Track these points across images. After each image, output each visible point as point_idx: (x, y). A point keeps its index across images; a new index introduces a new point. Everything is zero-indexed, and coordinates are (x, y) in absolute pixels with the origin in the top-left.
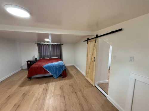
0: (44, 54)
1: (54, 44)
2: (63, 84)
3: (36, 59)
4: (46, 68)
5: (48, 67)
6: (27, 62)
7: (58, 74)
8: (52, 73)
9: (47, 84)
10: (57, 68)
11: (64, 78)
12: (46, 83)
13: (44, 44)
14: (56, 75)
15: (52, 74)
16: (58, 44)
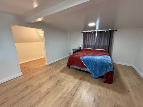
0: (88, 43)
1: (102, 31)
2: (102, 95)
3: (80, 48)
4: (84, 61)
5: (86, 60)
6: (73, 50)
7: (98, 73)
8: (89, 69)
9: (81, 81)
10: (99, 65)
11: (106, 84)
12: (80, 79)
13: (90, 32)
14: (95, 74)
15: (89, 71)
16: (108, 31)
